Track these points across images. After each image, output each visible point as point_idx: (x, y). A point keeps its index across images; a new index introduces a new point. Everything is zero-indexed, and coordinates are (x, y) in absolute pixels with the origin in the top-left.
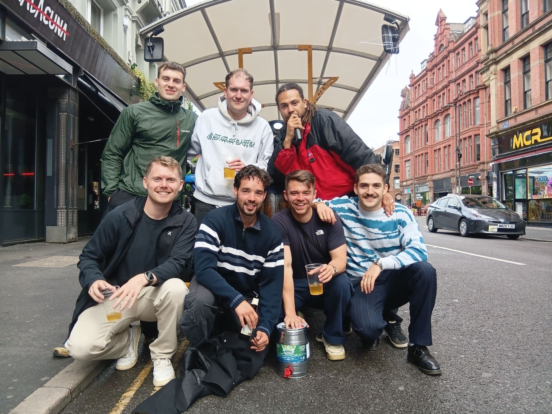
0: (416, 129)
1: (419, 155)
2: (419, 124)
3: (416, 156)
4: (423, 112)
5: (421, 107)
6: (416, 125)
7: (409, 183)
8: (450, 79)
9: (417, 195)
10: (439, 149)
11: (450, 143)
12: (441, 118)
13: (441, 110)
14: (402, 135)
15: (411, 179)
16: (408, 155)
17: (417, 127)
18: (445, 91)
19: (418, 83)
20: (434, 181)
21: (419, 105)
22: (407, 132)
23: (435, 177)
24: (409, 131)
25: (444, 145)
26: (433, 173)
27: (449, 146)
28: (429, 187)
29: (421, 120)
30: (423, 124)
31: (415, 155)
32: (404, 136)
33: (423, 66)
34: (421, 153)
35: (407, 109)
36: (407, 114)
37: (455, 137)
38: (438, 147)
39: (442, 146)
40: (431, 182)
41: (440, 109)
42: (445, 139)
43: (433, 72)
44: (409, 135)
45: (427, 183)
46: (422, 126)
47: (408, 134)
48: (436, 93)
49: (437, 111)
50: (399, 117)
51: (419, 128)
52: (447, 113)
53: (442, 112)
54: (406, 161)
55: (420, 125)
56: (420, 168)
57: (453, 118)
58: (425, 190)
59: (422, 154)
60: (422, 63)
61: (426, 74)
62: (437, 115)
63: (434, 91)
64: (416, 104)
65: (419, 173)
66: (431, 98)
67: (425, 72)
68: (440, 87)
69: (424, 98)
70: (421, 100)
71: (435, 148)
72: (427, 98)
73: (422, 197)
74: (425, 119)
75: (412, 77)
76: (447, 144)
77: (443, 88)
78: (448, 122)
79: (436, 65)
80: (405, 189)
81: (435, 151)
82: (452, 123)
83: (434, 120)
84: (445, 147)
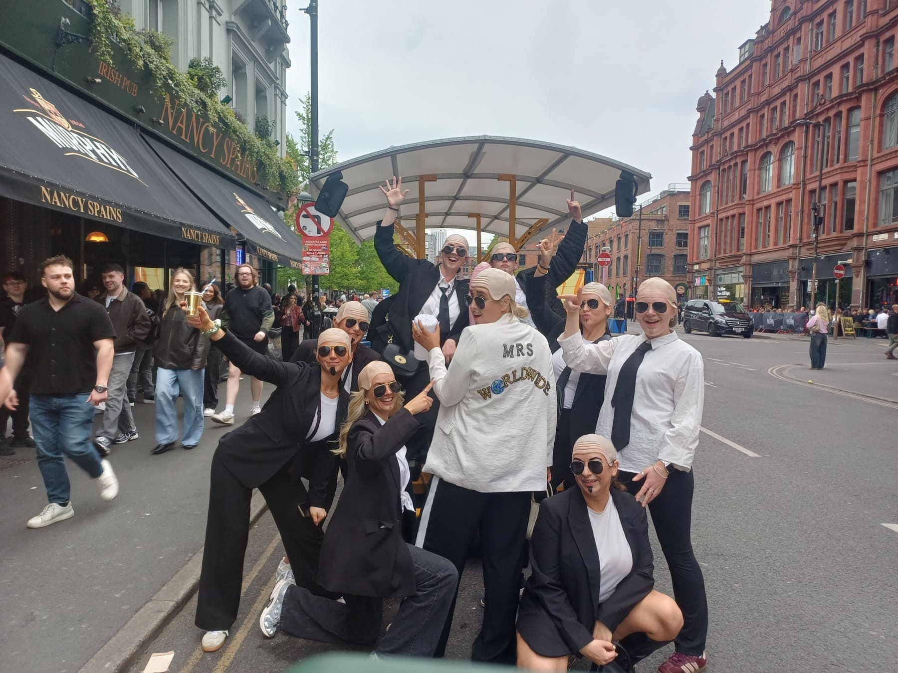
0: (724, 170)
1: (727, 218)
2: (730, 160)
3: (722, 220)
4: (740, 138)
5: (736, 130)
6: (724, 163)
7: (706, 266)
8: (798, 75)
9: (719, 289)
10: (768, 208)
11: (791, 195)
12: (774, 149)
13: (775, 134)
14: (696, 180)
15: (710, 261)
16: (707, 217)
17: (726, 166)
18: (787, 97)
19: (732, 86)
20: (754, 266)
21: (732, 126)
22: (706, 175)
23: (756, 259)
24: (711, 172)
25: (778, 199)
26: (753, 251)
27: (789, 201)
28: (743, 276)
29: (736, 152)
30: (739, 160)
31: (720, 216)
32: (700, 183)
33: (742, 53)
34: (731, 213)
35: (708, 132)
36: (707, 142)
37: (801, 185)
38: (765, 203)
39: (773, 202)
40: (748, 267)
41: (774, 132)
42: (780, 189)
43: (763, 62)
44: (709, 181)
45: (741, 269)
46: (736, 164)
47: (709, 178)
48: (768, 103)
49: (768, 137)
50: (691, 149)
51: (730, 167)
52: (787, 140)
53: (778, 139)
54: (700, 228)
55: (732, 163)
56: (728, 241)
57: (799, 149)
58: (734, 281)
59: (733, 216)
60: (740, 48)
61: (750, 67)
62: (767, 145)
63: (764, 98)
64: (726, 123)
65: (725, 250)
66: (758, 111)
67: (749, 62)
68: (777, 90)
69: (743, 113)
70: (736, 116)
71: (758, 206)
72: (750, 112)
73: (728, 294)
74: (742, 151)
75: (721, 73)
76: (784, 198)
77: (783, 93)
78: (789, 158)
79: (771, 49)
80: (697, 277)
81: (759, 210)
82: (798, 158)
83: (760, 153)
84: (779, 204)
